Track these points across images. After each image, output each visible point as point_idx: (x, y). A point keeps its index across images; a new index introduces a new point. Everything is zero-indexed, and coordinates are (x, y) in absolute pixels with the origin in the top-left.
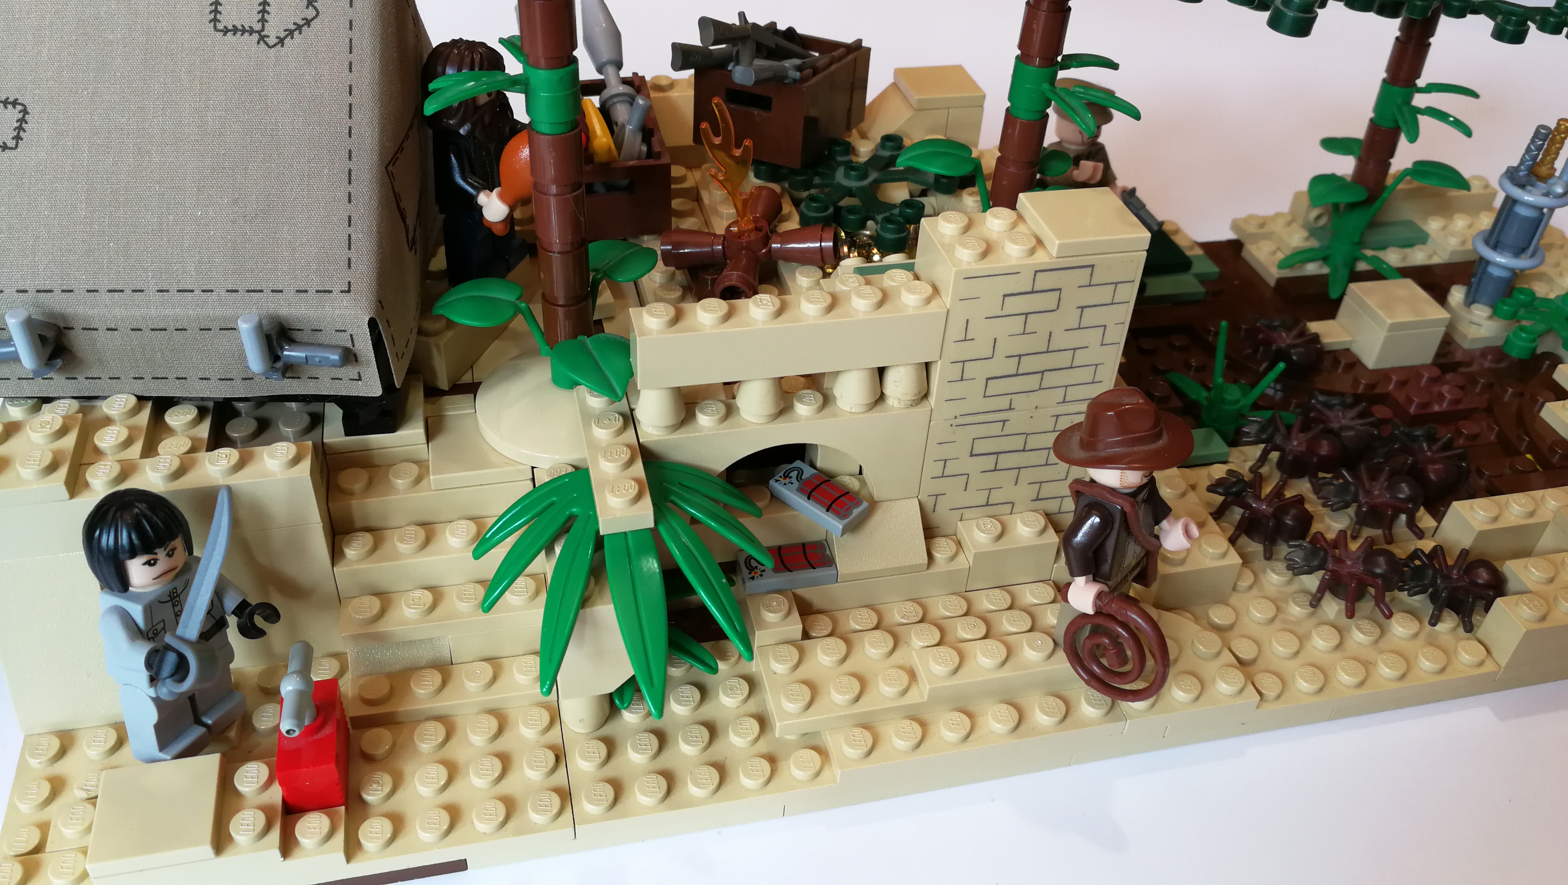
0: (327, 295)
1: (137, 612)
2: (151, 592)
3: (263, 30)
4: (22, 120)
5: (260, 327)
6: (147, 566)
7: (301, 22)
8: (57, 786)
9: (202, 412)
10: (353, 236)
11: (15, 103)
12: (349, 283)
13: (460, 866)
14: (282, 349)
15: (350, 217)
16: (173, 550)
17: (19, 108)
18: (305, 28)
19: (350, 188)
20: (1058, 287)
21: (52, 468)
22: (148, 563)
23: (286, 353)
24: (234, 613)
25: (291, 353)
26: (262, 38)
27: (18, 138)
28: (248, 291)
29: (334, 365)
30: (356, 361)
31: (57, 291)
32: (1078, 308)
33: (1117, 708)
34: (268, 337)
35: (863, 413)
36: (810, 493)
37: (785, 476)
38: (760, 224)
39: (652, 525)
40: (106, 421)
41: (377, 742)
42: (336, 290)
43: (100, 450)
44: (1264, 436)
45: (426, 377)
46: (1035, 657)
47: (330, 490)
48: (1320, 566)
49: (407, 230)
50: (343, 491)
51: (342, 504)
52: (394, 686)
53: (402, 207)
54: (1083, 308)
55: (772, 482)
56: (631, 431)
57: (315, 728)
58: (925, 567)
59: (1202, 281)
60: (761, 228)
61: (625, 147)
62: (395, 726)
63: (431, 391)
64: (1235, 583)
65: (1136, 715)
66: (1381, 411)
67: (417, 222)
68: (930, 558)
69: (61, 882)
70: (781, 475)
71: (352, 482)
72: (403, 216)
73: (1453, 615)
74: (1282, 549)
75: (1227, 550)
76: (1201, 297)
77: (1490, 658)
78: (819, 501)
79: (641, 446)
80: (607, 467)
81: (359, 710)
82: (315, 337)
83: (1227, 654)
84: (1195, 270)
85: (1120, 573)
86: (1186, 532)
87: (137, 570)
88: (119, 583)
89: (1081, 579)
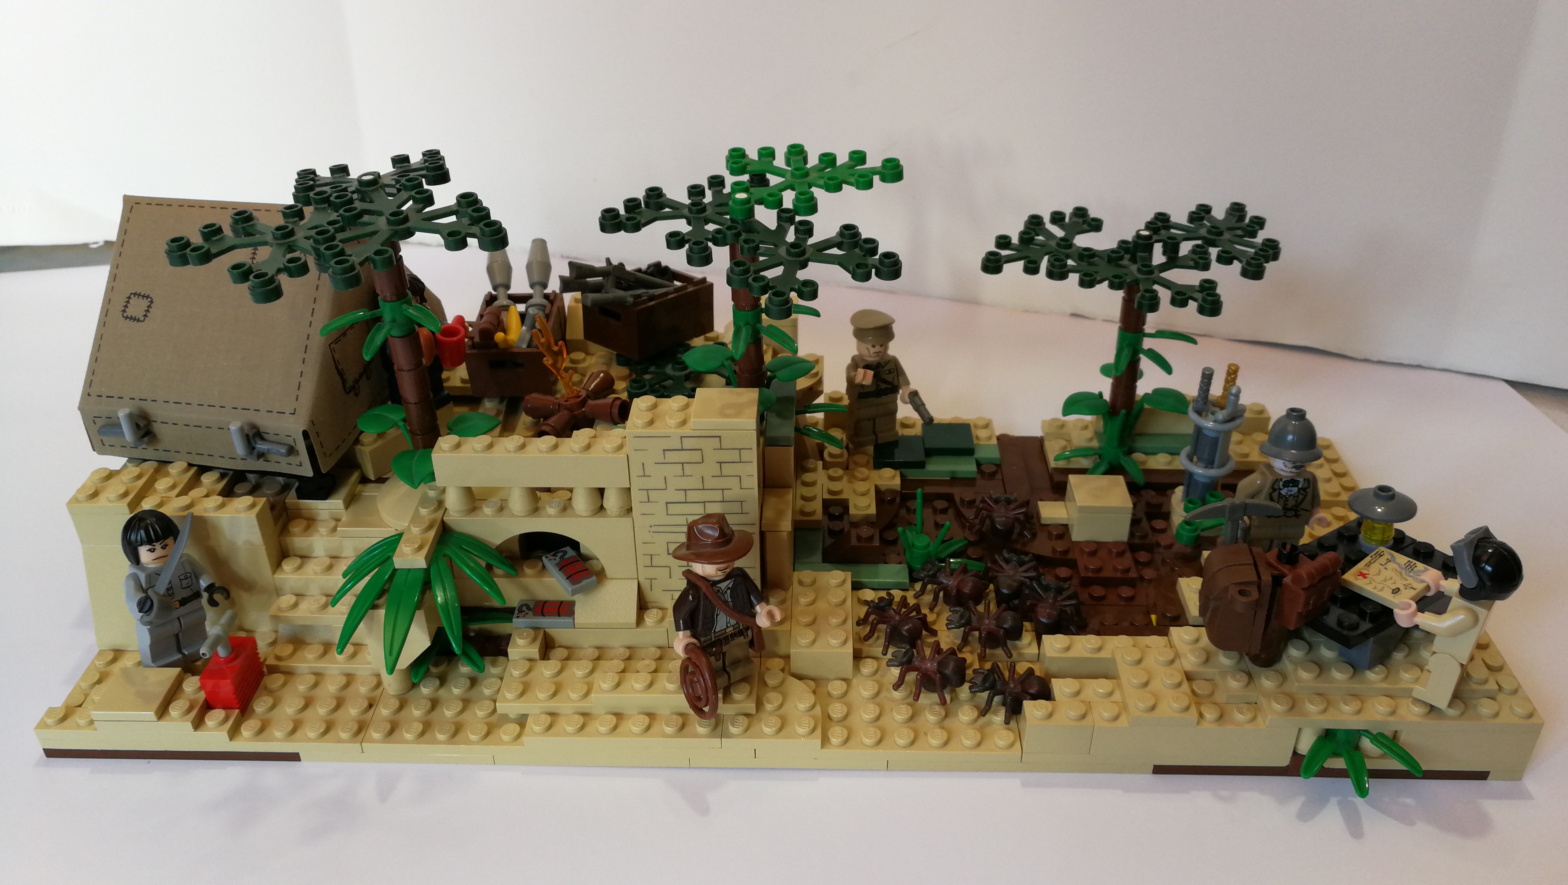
0: (282, 414)
1: (142, 577)
2: (153, 568)
4: (149, 307)
5: (243, 429)
6: (149, 552)
8: (103, 677)
9: (223, 476)
11: (147, 297)
12: (295, 409)
13: (296, 757)
14: (256, 443)
15: (302, 372)
16: (166, 545)
17: (149, 299)
19: (305, 356)
20: (700, 448)
21: (125, 494)
22: (149, 550)
23: (258, 445)
24: (205, 590)
25: (261, 446)
27: (145, 316)
29: (282, 455)
30: (298, 454)
31: (149, 400)
32: (717, 462)
33: (719, 729)
34: (247, 436)
35: (588, 517)
36: (562, 567)
37: (553, 555)
38: (580, 394)
39: (425, 567)
40: (167, 474)
41: (274, 681)
42: (288, 412)
43: (155, 490)
44: (931, 573)
45: (362, 471)
46: (671, 687)
47: (284, 530)
48: (907, 665)
49: (344, 382)
50: (289, 531)
51: (288, 539)
52: (295, 651)
53: (340, 368)
54: (720, 463)
55: (544, 558)
56: (441, 513)
57: (229, 660)
58: (635, 626)
59: (979, 464)
60: (579, 397)
61: (521, 339)
62: (289, 673)
63: (364, 480)
64: (856, 667)
65: (729, 736)
66: (1063, 572)
67: (360, 377)
68: (640, 620)
69: (82, 722)
70: (552, 554)
71: (296, 528)
72: (341, 374)
73: (1003, 711)
74: (891, 650)
75: (845, 642)
76: (974, 475)
77: (1018, 745)
78: (565, 573)
79: (443, 522)
80: (415, 530)
81: (271, 661)
82: (274, 438)
83: (818, 710)
84: (980, 454)
85: (713, 635)
86: (771, 615)
87: (144, 553)
88: (135, 559)
89: (681, 633)
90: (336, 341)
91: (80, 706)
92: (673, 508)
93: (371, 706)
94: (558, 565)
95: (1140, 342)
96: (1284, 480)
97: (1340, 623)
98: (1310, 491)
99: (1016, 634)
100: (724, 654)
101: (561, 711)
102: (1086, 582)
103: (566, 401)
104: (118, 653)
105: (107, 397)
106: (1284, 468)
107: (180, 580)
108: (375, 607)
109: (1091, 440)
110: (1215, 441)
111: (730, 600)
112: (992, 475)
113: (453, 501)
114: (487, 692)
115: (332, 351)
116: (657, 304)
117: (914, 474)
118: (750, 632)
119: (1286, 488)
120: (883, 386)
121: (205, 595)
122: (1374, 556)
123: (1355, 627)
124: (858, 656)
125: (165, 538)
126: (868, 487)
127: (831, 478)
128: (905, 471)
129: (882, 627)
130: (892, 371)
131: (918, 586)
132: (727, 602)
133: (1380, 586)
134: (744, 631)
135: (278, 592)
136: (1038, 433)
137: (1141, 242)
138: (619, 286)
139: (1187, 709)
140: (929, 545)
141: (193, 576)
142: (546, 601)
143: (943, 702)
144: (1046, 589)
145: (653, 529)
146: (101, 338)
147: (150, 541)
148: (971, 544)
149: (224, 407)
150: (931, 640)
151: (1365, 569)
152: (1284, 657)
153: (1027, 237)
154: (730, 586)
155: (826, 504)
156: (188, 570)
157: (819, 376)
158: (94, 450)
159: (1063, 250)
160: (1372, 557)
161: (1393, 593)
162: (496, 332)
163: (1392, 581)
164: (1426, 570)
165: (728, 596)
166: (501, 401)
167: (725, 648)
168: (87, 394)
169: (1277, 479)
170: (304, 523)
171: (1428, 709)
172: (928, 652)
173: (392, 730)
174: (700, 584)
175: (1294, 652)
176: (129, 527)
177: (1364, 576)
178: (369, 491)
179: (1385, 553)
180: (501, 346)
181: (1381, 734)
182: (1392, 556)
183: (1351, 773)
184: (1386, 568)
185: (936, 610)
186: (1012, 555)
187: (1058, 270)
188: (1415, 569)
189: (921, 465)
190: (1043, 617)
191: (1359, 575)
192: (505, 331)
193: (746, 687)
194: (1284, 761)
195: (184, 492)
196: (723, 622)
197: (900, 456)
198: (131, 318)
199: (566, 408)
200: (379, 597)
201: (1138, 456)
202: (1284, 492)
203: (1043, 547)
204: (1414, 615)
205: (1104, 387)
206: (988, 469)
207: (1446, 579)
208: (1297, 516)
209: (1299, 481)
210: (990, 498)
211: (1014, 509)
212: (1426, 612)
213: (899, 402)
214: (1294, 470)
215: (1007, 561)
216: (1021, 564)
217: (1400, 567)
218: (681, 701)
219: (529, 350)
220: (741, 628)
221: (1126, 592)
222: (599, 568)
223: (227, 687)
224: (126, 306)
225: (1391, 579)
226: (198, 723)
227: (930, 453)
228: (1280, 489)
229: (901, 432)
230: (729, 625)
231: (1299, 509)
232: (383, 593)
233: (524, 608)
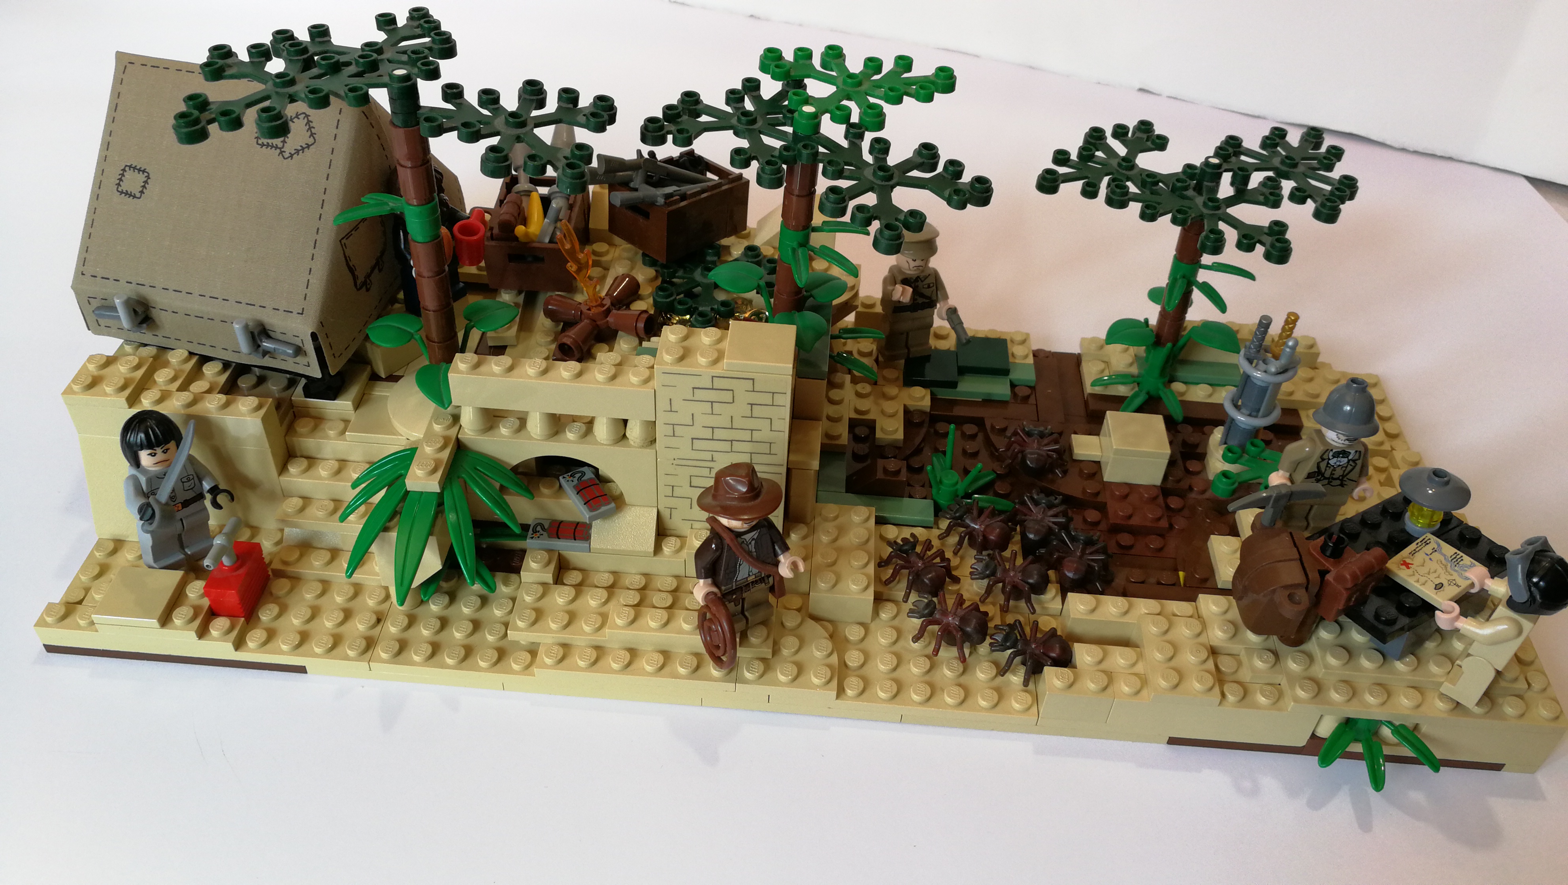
0: (290, 314)
1: (143, 480)
2: (156, 471)
3: (283, 148)
4: (146, 182)
5: (246, 327)
6: (150, 456)
7: (304, 146)
8: (103, 570)
9: (226, 369)
10: (310, 281)
11: (144, 171)
12: (304, 309)
13: (302, 670)
14: (261, 341)
15: (311, 269)
16: (167, 450)
17: (146, 174)
18: (306, 150)
19: (314, 251)
20: (731, 389)
21: (123, 388)
22: (150, 454)
23: (264, 344)
24: (208, 491)
25: (267, 344)
26: (281, 152)
28: (247, 304)
29: (288, 355)
30: (306, 355)
31: (147, 285)
32: (748, 404)
33: (734, 674)
34: (252, 333)
35: (608, 445)
36: (581, 489)
37: (571, 476)
38: (604, 302)
39: (439, 491)
40: (166, 364)
41: (280, 587)
42: (295, 312)
43: (155, 382)
44: (957, 515)
45: (372, 367)
46: (686, 627)
47: (290, 429)
48: (929, 615)
49: (355, 278)
50: (296, 432)
51: (295, 439)
52: (302, 556)
53: (351, 265)
54: (752, 405)
55: (561, 478)
56: (456, 428)
57: (234, 568)
58: (652, 555)
59: (1013, 386)
60: (603, 306)
61: (543, 232)
62: (296, 580)
63: (375, 377)
64: (876, 613)
65: (745, 681)
66: (1092, 515)
67: (372, 271)
68: (658, 549)
69: (82, 623)
70: (569, 474)
71: (303, 426)
72: (352, 270)
73: (1022, 671)
74: (913, 597)
75: (866, 588)
76: (1008, 399)
77: (1035, 708)
78: (583, 497)
79: (458, 440)
80: (428, 450)
81: (276, 565)
82: (281, 337)
83: (834, 659)
84: (1014, 376)
85: (734, 584)
86: (794, 566)
87: (145, 457)
88: (136, 462)
89: (702, 581)
90: (348, 236)
91: (80, 602)
92: (698, 444)
93: (379, 621)
94: (575, 487)
95: (1195, 274)
96: (1334, 451)
97: (1377, 616)
98: (1359, 462)
99: (1040, 588)
100: (743, 600)
101: (574, 643)
102: (1115, 529)
103: (589, 309)
104: (118, 544)
105: (102, 278)
106: (1336, 439)
107: (183, 482)
108: (386, 529)
109: (1131, 365)
110: (1264, 390)
111: (754, 550)
112: (1026, 399)
113: (468, 418)
114: (498, 613)
115: (343, 246)
116: (689, 204)
117: (945, 394)
118: (771, 579)
119: (1336, 459)
120: (920, 300)
121: (208, 497)
122: (1420, 544)
123: (1391, 622)
124: (879, 599)
125: (167, 442)
126: (895, 407)
127: (859, 395)
128: (935, 389)
129: (905, 572)
130: (931, 285)
131: (944, 524)
132: (751, 552)
133: (1422, 579)
134: (766, 578)
135: (286, 495)
136: (1075, 349)
137: (1208, 170)
138: (650, 181)
139: (1211, 689)
140: (957, 483)
141: (196, 478)
142: (562, 521)
143: (963, 659)
144: (1073, 539)
145: (675, 462)
146: (95, 213)
147: (150, 445)
148: (999, 477)
149: (228, 300)
150: (953, 588)
151: (1409, 558)
152: (1314, 638)
153: (1086, 153)
154: (755, 537)
155: (853, 424)
156: (191, 472)
157: (855, 291)
158: (89, 329)
159: (1124, 172)
160: (1417, 544)
161: (1435, 589)
162: (516, 226)
163: (1436, 575)
164: (1472, 566)
165: (752, 547)
166: (520, 293)
167: (745, 595)
168: (81, 273)
169: (1328, 450)
170: (312, 423)
171: (1455, 705)
172: (951, 601)
173: (402, 648)
174: (725, 535)
175: (1324, 634)
176: (130, 426)
177: (1407, 565)
178: (381, 391)
179: (1432, 540)
180: (522, 239)
181: (1402, 726)
182: (1439, 545)
183: (1366, 756)
184: (1430, 559)
185: (959, 554)
186: (1042, 495)
187: (1118, 198)
188: (1461, 563)
189: (953, 385)
190: (1069, 571)
191: (1402, 565)
192: (525, 225)
193: (762, 631)
194: (1301, 741)
195: (183, 388)
196: (745, 571)
197: (931, 373)
198: (126, 193)
199: (589, 318)
200: (391, 519)
201: (1178, 386)
202: (1332, 462)
203: (1072, 486)
204: (1456, 619)
205: (1152, 313)
206: (1022, 392)
207: (1492, 577)
208: (1342, 485)
209: (1350, 453)
210: (1023, 430)
211: (1046, 445)
212: (1469, 618)
213: (935, 317)
214: (1347, 442)
215: (1036, 503)
216: (1050, 506)
217: (1445, 559)
218: (696, 642)
219: (552, 246)
220: (763, 576)
221: (1154, 543)
222: (618, 493)
223: (232, 597)
224: (120, 180)
225: (1435, 572)
226: (202, 632)
227: (963, 371)
228: (1329, 459)
229: (933, 343)
230: (751, 574)
231: (1345, 479)
232: (395, 514)
233: (539, 528)
